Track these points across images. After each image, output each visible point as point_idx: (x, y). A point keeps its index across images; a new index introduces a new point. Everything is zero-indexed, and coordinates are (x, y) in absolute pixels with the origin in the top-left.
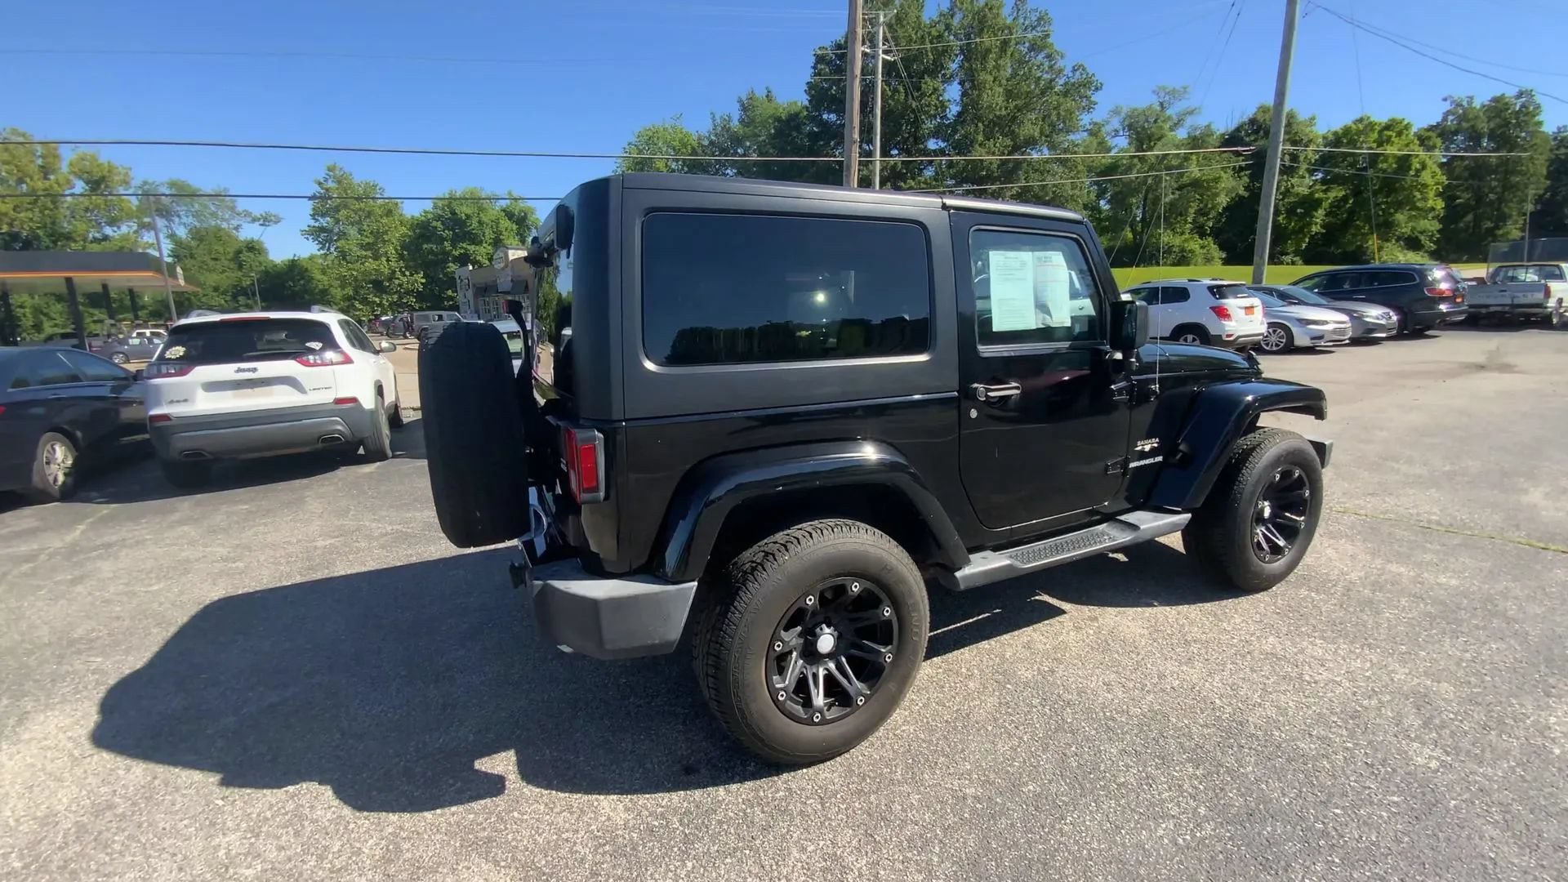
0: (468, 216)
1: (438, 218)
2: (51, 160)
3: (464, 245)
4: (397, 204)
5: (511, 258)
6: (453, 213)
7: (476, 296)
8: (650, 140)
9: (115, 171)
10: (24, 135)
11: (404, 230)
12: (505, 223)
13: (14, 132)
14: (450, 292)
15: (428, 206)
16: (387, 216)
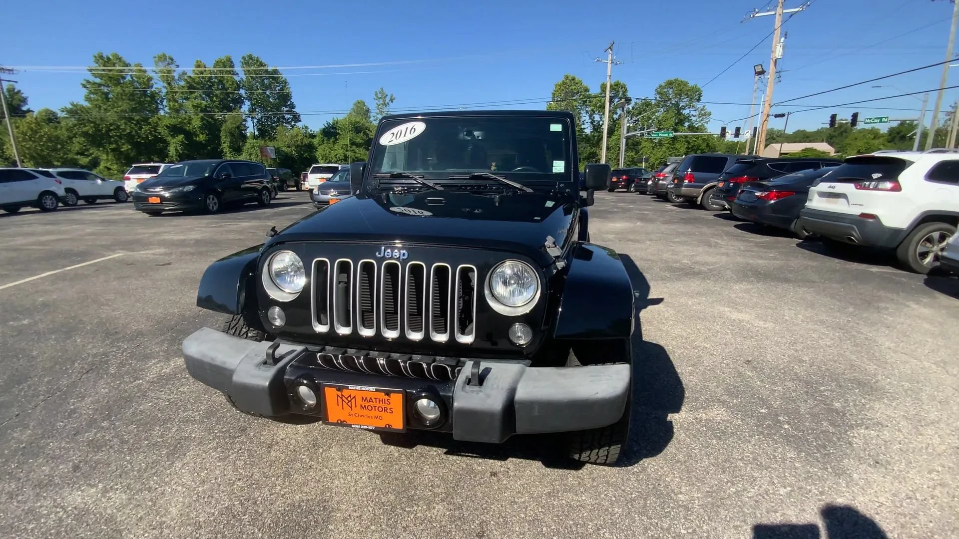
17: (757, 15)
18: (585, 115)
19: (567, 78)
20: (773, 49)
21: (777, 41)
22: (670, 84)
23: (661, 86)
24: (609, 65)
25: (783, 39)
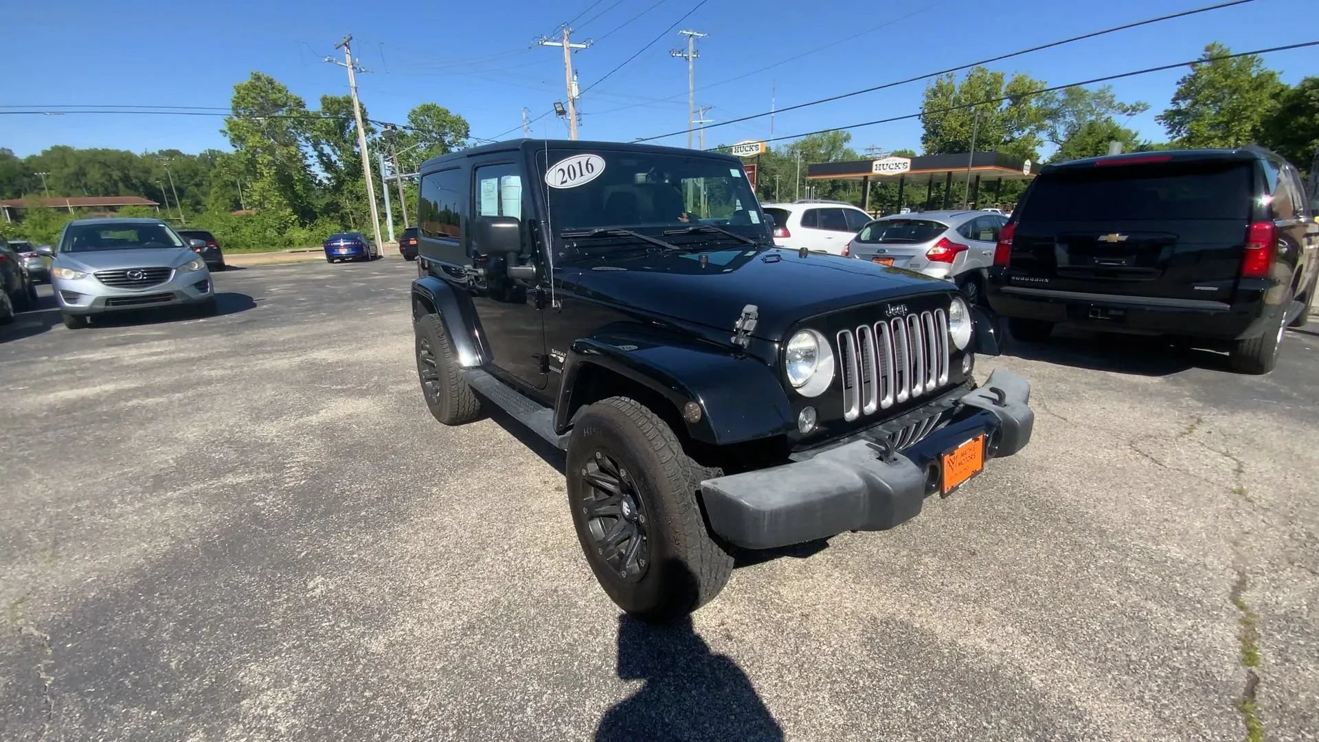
17: (546, 43)
18: (304, 143)
19: (258, 78)
20: (568, 87)
21: (570, 80)
22: (427, 110)
23: (414, 112)
24: (351, 72)
25: (575, 77)
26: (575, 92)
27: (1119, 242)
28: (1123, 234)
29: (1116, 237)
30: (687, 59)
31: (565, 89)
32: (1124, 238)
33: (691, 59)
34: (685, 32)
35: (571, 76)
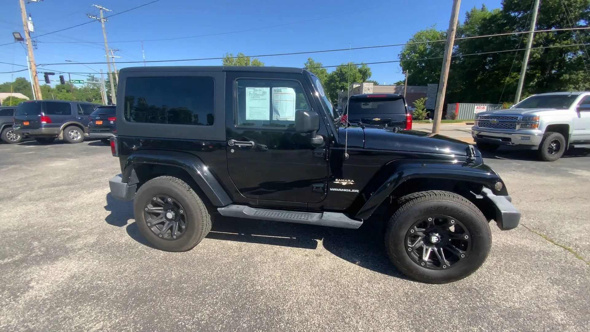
0: (346, 73)
1: (336, 74)
2: (247, 61)
3: (343, 83)
4: (325, 70)
5: (354, 87)
6: (341, 72)
7: (342, 101)
8: (419, 37)
9: (260, 64)
10: (242, 55)
11: (326, 78)
12: (358, 75)
13: (241, 54)
14: (336, 100)
15: (335, 69)
16: (322, 74)
20: (26, 23)
21: (26, 19)
25: (30, 18)
26: (31, 28)
27: (378, 121)
28: (379, 118)
29: (377, 119)
30: (100, 21)
31: (23, 25)
32: (379, 119)
33: (103, 22)
34: (96, 6)
35: (26, 17)
